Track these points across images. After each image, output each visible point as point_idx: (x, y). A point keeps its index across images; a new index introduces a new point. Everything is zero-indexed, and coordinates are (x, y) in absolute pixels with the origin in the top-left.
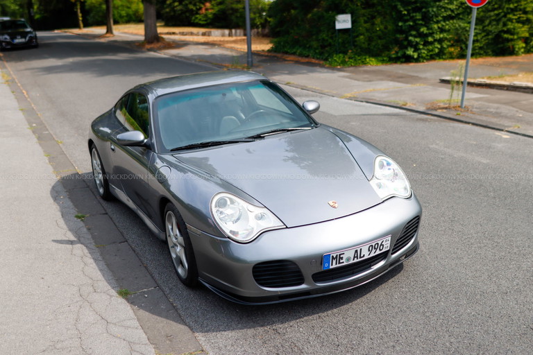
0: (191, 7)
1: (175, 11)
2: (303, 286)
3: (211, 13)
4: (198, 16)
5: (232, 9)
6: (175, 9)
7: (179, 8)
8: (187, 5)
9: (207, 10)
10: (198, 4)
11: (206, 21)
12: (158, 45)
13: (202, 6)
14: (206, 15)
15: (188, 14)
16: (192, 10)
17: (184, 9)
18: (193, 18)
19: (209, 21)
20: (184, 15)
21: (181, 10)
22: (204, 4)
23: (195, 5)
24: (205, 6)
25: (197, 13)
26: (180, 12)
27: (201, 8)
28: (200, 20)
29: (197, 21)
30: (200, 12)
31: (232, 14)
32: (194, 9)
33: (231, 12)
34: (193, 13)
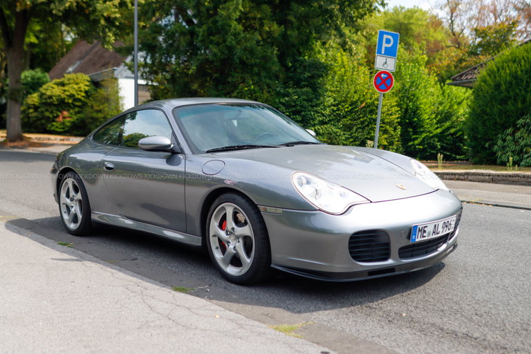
0: (47, 114)
1: (29, 118)
2: (390, 262)
3: (69, 122)
4: (54, 123)
5: (92, 118)
6: (30, 115)
7: (34, 114)
8: (42, 112)
9: (64, 118)
10: (55, 111)
11: (63, 128)
12: (23, 143)
13: (60, 114)
14: (63, 123)
15: (43, 121)
16: (48, 118)
17: (40, 116)
18: (49, 125)
19: (66, 129)
20: (39, 122)
21: (37, 117)
22: (61, 112)
23: (52, 112)
24: (63, 114)
25: (54, 121)
26: (35, 119)
27: (58, 116)
28: (57, 127)
29: (53, 128)
30: (57, 119)
31: (91, 123)
32: (51, 116)
33: (90, 120)
34: (50, 120)
